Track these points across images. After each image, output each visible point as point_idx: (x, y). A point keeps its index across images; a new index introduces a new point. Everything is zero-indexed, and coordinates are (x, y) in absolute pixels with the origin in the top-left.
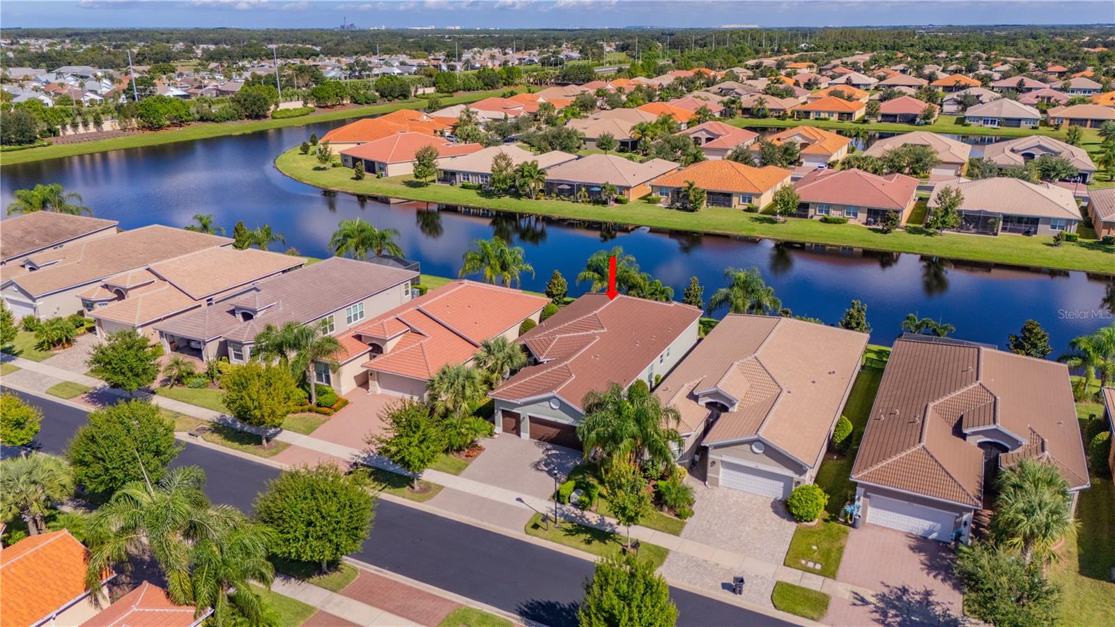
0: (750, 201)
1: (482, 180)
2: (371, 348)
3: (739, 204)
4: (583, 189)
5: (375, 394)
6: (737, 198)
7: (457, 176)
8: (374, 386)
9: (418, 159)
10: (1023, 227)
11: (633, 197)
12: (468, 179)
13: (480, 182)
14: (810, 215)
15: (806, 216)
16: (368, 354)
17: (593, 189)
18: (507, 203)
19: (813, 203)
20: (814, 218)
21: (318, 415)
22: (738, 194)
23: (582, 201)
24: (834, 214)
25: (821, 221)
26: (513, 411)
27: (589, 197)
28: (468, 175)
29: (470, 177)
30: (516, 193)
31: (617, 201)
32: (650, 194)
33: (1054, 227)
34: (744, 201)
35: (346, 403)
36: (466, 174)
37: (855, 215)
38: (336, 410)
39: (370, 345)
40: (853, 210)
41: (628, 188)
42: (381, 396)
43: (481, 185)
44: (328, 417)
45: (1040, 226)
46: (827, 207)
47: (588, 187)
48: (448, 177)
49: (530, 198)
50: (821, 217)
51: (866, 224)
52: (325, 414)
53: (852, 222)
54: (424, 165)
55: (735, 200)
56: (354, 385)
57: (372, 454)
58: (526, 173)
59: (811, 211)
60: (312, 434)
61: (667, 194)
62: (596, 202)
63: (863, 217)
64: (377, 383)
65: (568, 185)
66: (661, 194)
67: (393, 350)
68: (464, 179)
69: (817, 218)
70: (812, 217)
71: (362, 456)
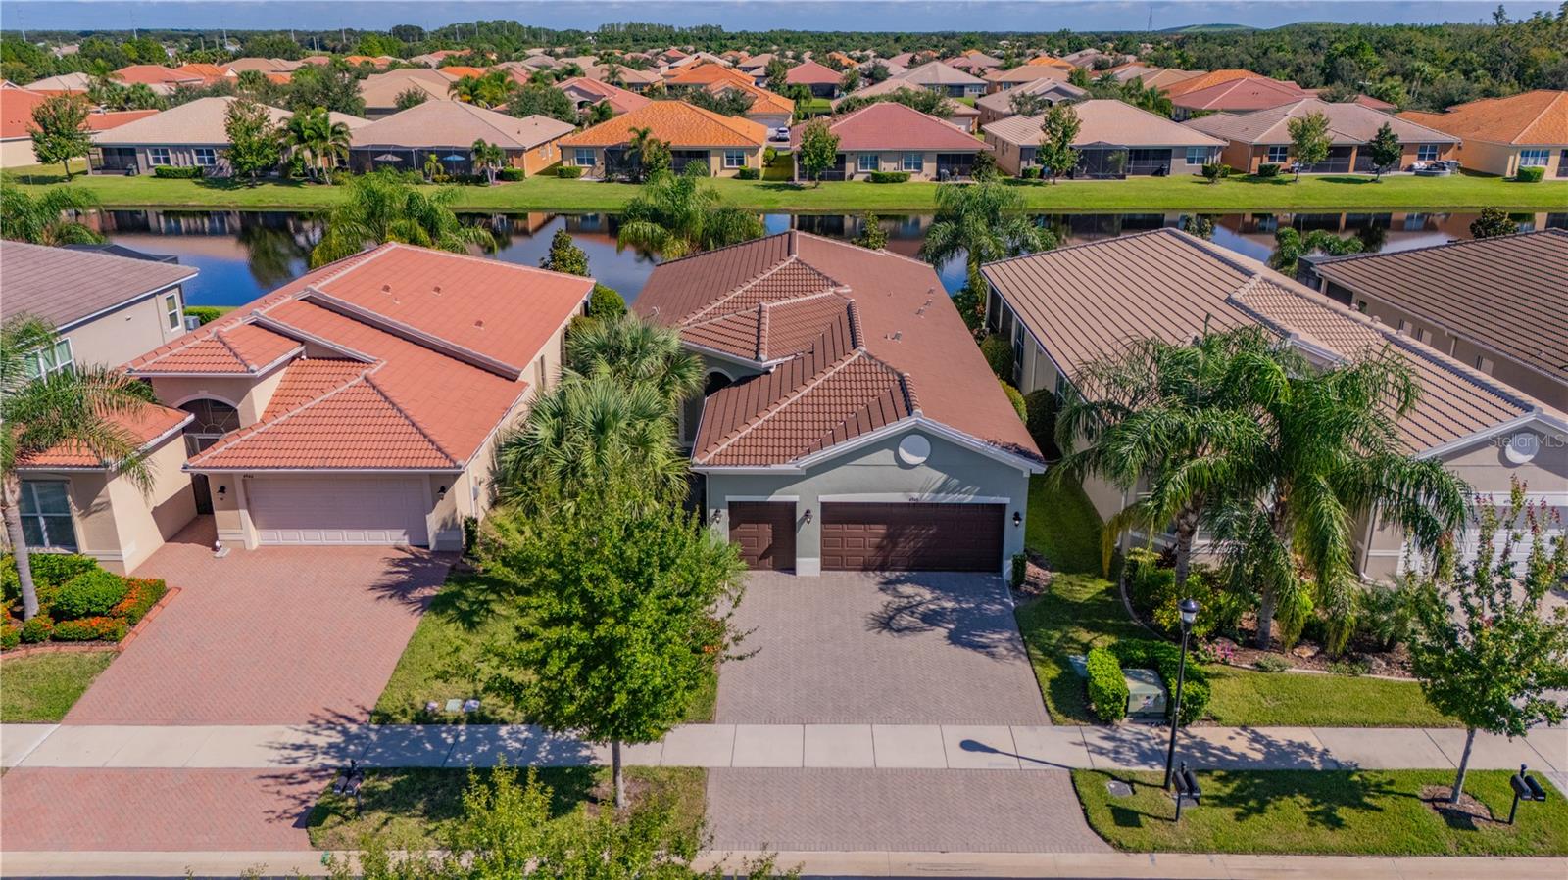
0: (741, 162)
1: (201, 161)
2: (191, 418)
3: (723, 168)
4: (434, 157)
5: (241, 551)
6: (719, 158)
7: (140, 157)
8: (239, 529)
9: (42, 122)
10: (1151, 164)
11: (530, 166)
12: (167, 160)
13: (197, 164)
14: (847, 174)
15: (841, 177)
16: (181, 440)
17: (451, 158)
18: (270, 196)
19: (852, 153)
20: (855, 179)
21: (69, 650)
22: (719, 150)
23: (434, 181)
24: (887, 168)
25: (867, 181)
26: (772, 499)
27: (445, 173)
28: (165, 152)
29: (171, 156)
30: (286, 175)
31: (501, 176)
32: (560, 163)
33: (1191, 161)
34: (730, 162)
35: (157, 591)
36: (161, 151)
37: (919, 167)
38: (132, 620)
39: (184, 407)
40: (914, 159)
41: (518, 152)
42: (266, 551)
43: (200, 169)
44: (113, 646)
45: (1174, 161)
46: (874, 158)
47: (443, 153)
48: (119, 159)
49: (320, 183)
50: (865, 176)
51: (938, 180)
52: (100, 638)
53: (915, 178)
54: (58, 133)
55: (715, 161)
56: (154, 539)
57: (353, 728)
58: (307, 133)
59: (849, 168)
60: (75, 711)
61: (591, 162)
62: (464, 180)
63: (930, 168)
64: (244, 513)
65: (395, 153)
66: (581, 161)
67: (272, 412)
68: (157, 160)
69: (859, 178)
70: (851, 177)
71: (322, 740)
